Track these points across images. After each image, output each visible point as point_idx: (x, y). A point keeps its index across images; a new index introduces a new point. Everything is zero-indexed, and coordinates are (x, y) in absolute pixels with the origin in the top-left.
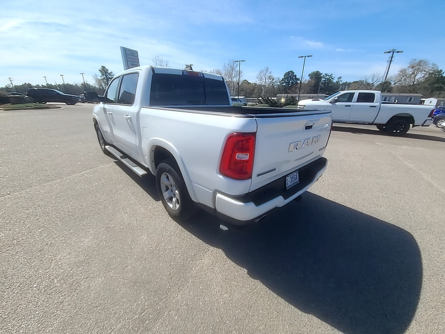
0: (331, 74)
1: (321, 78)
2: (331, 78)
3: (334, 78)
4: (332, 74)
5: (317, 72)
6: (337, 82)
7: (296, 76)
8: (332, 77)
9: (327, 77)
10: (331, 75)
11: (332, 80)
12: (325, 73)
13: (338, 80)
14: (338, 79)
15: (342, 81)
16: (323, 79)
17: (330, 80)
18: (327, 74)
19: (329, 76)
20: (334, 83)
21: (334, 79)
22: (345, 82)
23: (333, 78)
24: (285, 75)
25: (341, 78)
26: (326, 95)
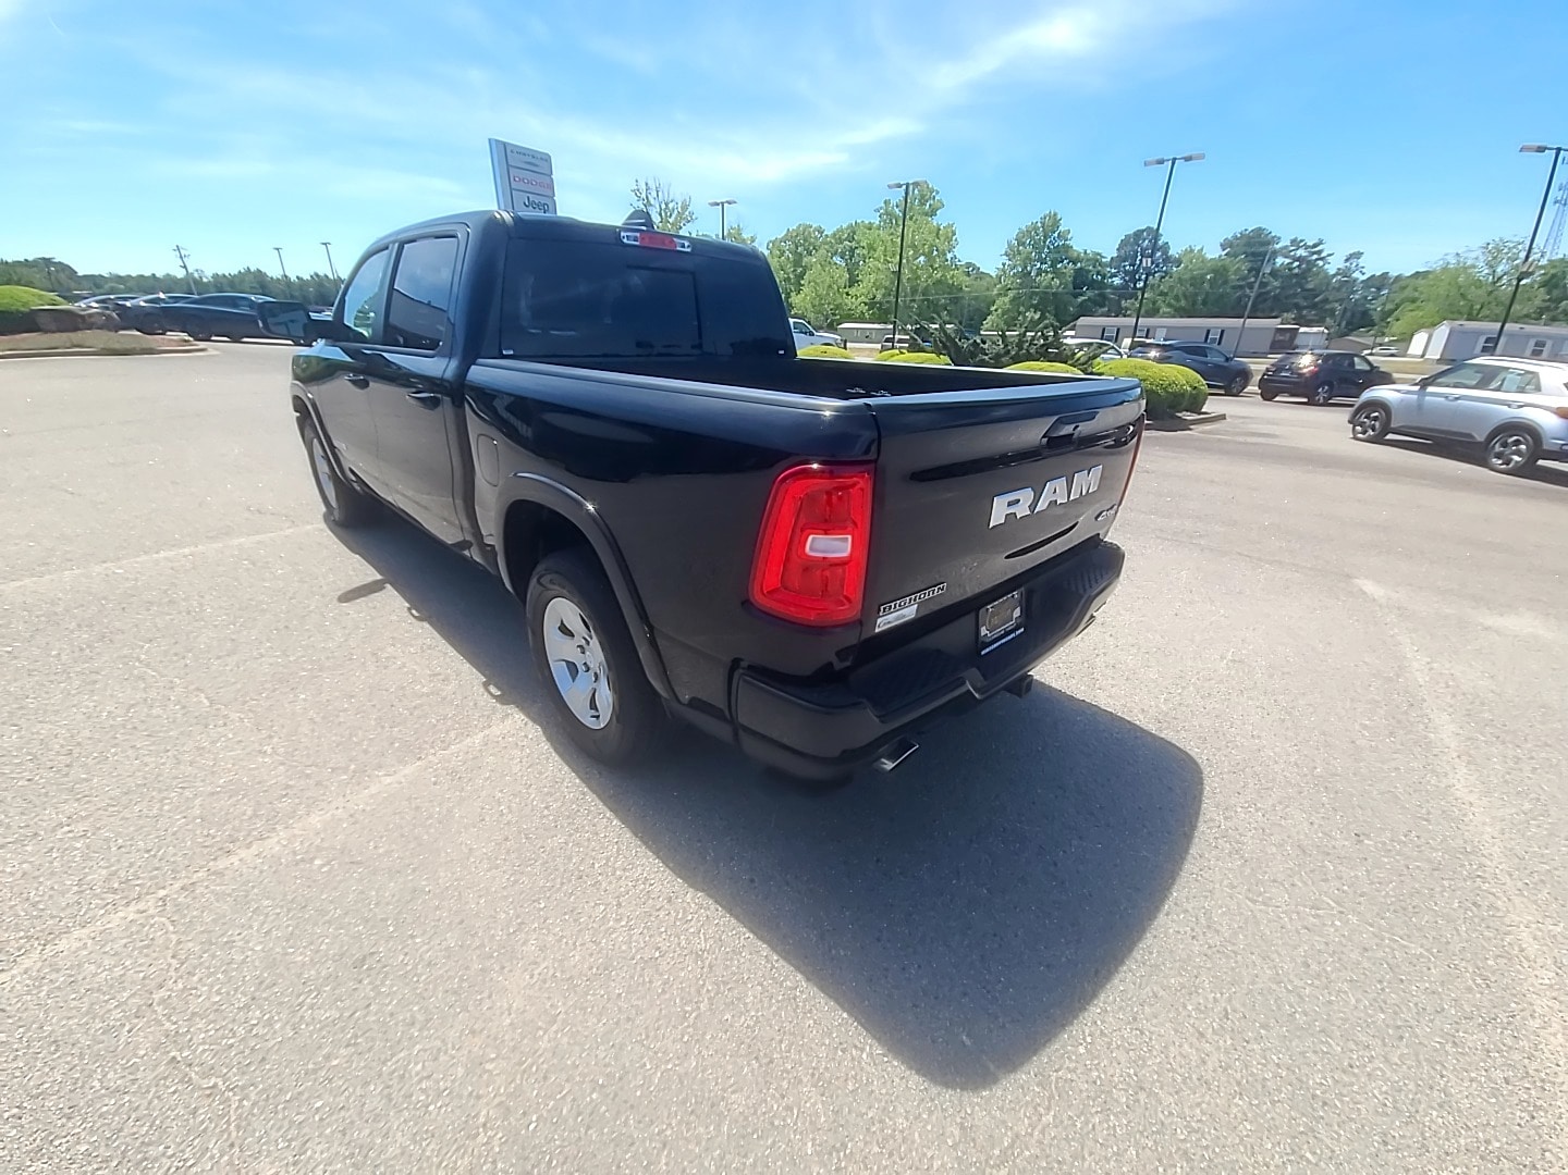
0: (1316, 241)
1: (1275, 253)
2: (1315, 257)
3: (1330, 255)
4: (1320, 243)
5: (1259, 231)
6: (1345, 273)
7: (1169, 248)
8: (1319, 252)
9: (1301, 252)
10: (1315, 246)
11: (1320, 263)
12: (1293, 237)
13: (1348, 264)
14: (1347, 260)
15: (1364, 270)
16: (1280, 261)
17: (1312, 264)
18: (1302, 241)
19: (1306, 247)
20: (1328, 278)
21: (1330, 259)
22: (1378, 274)
23: (1323, 255)
24: (1123, 244)
25: (1358, 255)
26: (1282, 324)
